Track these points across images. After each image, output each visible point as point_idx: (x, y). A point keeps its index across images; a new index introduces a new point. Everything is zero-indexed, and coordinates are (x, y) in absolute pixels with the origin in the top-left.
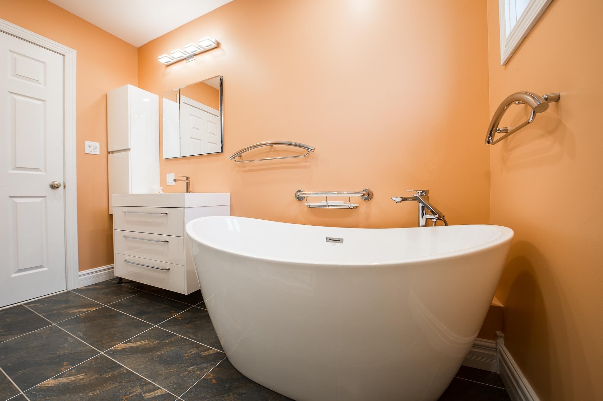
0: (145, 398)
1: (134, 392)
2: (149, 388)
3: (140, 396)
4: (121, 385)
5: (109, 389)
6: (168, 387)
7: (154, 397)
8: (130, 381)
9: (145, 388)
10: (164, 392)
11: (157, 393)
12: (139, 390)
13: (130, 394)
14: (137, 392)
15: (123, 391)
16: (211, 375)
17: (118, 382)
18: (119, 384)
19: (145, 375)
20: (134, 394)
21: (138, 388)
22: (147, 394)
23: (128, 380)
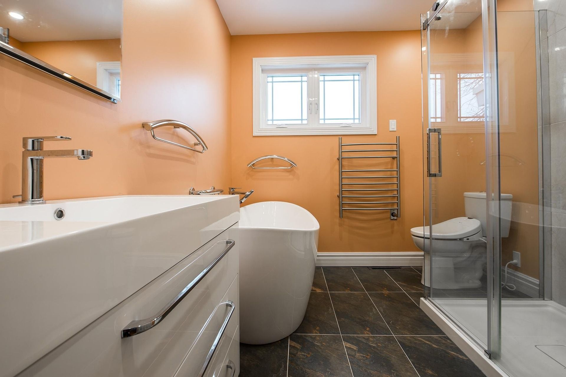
0: (357, 348)
1: (361, 356)
2: (351, 351)
3: (359, 351)
4: (367, 368)
5: (376, 372)
6: (341, 344)
7: (353, 344)
8: (360, 366)
9: (353, 353)
10: (345, 343)
11: (349, 345)
12: (358, 354)
13: (364, 357)
14: (359, 355)
15: (367, 362)
16: (314, 332)
17: (368, 373)
18: (367, 370)
19: (347, 363)
20: (362, 355)
21: (358, 357)
22: (355, 349)
23: (360, 368)
